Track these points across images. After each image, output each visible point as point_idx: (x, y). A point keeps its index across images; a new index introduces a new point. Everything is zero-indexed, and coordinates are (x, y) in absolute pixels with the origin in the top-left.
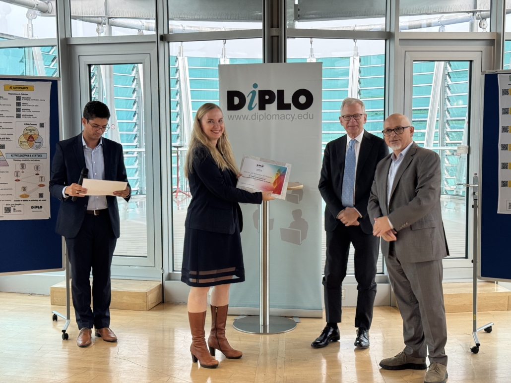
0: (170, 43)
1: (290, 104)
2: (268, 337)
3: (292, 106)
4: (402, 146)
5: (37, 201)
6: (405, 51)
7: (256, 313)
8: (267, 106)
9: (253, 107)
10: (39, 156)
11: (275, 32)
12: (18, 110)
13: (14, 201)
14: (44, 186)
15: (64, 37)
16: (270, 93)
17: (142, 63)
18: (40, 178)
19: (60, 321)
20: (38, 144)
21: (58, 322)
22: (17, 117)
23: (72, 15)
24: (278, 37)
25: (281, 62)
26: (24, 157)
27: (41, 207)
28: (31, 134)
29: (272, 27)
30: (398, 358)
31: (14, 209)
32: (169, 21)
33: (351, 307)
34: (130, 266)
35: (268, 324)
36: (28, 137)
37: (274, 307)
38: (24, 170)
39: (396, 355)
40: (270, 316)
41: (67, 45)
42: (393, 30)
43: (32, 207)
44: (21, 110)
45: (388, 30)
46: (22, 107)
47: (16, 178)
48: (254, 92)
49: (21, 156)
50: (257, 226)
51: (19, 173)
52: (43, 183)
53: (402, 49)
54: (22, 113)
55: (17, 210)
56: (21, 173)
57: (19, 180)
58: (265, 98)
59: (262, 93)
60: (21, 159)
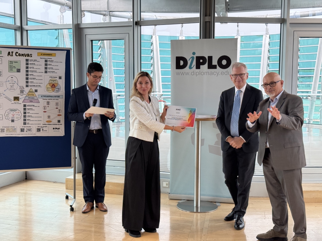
0: (142, 27)
1: (216, 65)
2: (199, 214)
3: (218, 66)
4: (276, 94)
5: (57, 124)
6: (294, 31)
7: (192, 199)
8: (201, 66)
9: (192, 67)
10: (58, 97)
11: (207, 19)
12: (46, 68)
13: (43, 124)
14: (61, 115)
15: (77, 23)
16: (203, 58)
17: (124, 39)
18: (59, 111)
19: (70, 199)
20: (58, 89)
21: (69, 200)
22: (45, 73)
23: (82, 9)
24: (210, 22)
25: (211, 38)
26: (49, 97)
27: (59, 129)
28: (53, 83)
29: (206, 16)
30: (269, 234)
31: (43, 130)
32: (141, 13)
33: (254, 197)
34: (114, 166)
35: (199, 206)
36: (52, 85)
37: (204, 195)
38: (49, 106)
39: (267, 232)
40: (200, 201)
41: (79, 28)
42: (285, 17)
43: (54, 129)
44: (48, 68)
45: (283, 17)
46: (48, 67)
47: (44, 110)
48: (193, 58)
49: (48, 96)
50: (193, 143)
51: (46, 107)
52: (60, 114)
53: (292, 29)
54: (48, 70)
55: (44, 130)
56: (47, 107)
57: (46, 112)
58: (200, 61)
59: (198, 58)
60: (47, 99)
